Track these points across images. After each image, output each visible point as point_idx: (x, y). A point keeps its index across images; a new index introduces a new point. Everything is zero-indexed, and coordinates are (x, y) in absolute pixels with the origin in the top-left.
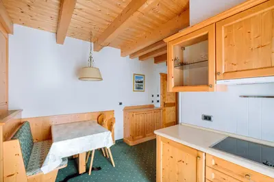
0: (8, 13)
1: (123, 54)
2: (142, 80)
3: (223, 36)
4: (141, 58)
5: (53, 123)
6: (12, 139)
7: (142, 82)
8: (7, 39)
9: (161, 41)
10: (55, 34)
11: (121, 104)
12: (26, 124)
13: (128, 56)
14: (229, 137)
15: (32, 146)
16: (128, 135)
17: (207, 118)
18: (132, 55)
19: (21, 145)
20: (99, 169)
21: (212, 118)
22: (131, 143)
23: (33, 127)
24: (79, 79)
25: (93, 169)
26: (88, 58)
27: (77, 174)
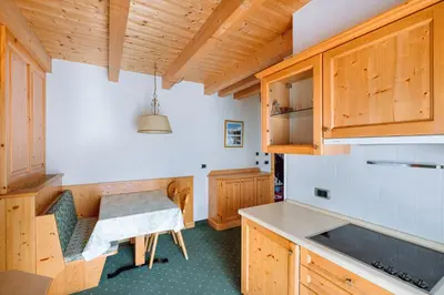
0: (44, 47)
1: (207, 91)
2: (239, 129)
3: (333, 73)
4: (236, 96)
5: (104, 194)
6: (47, 214)
7: (239, 133)
8: (44, 81)
9: (252, 77)
10: (106, 69)
11: (204, 166)
12: (66, 194)
13: (217, 94)
14: (351, 225)
15: (74, 225)
16: (214, 214)
17: (322, 193)
18: (222, 93)
19: (57, 222)
20: (165, 261)
21: (329, 195)
22: (218, 227)
23: (76, 198)
24: (139, 131)
25: (155, 261)
26: (151, 101)
27: (133, 266)
